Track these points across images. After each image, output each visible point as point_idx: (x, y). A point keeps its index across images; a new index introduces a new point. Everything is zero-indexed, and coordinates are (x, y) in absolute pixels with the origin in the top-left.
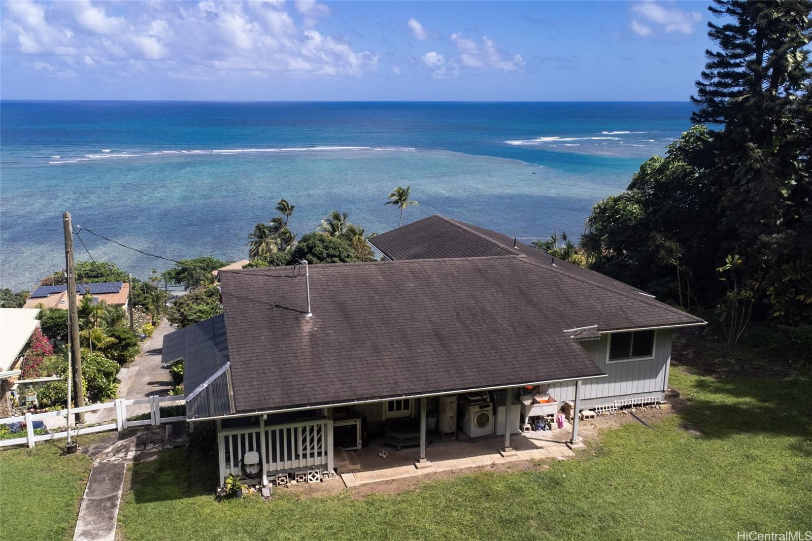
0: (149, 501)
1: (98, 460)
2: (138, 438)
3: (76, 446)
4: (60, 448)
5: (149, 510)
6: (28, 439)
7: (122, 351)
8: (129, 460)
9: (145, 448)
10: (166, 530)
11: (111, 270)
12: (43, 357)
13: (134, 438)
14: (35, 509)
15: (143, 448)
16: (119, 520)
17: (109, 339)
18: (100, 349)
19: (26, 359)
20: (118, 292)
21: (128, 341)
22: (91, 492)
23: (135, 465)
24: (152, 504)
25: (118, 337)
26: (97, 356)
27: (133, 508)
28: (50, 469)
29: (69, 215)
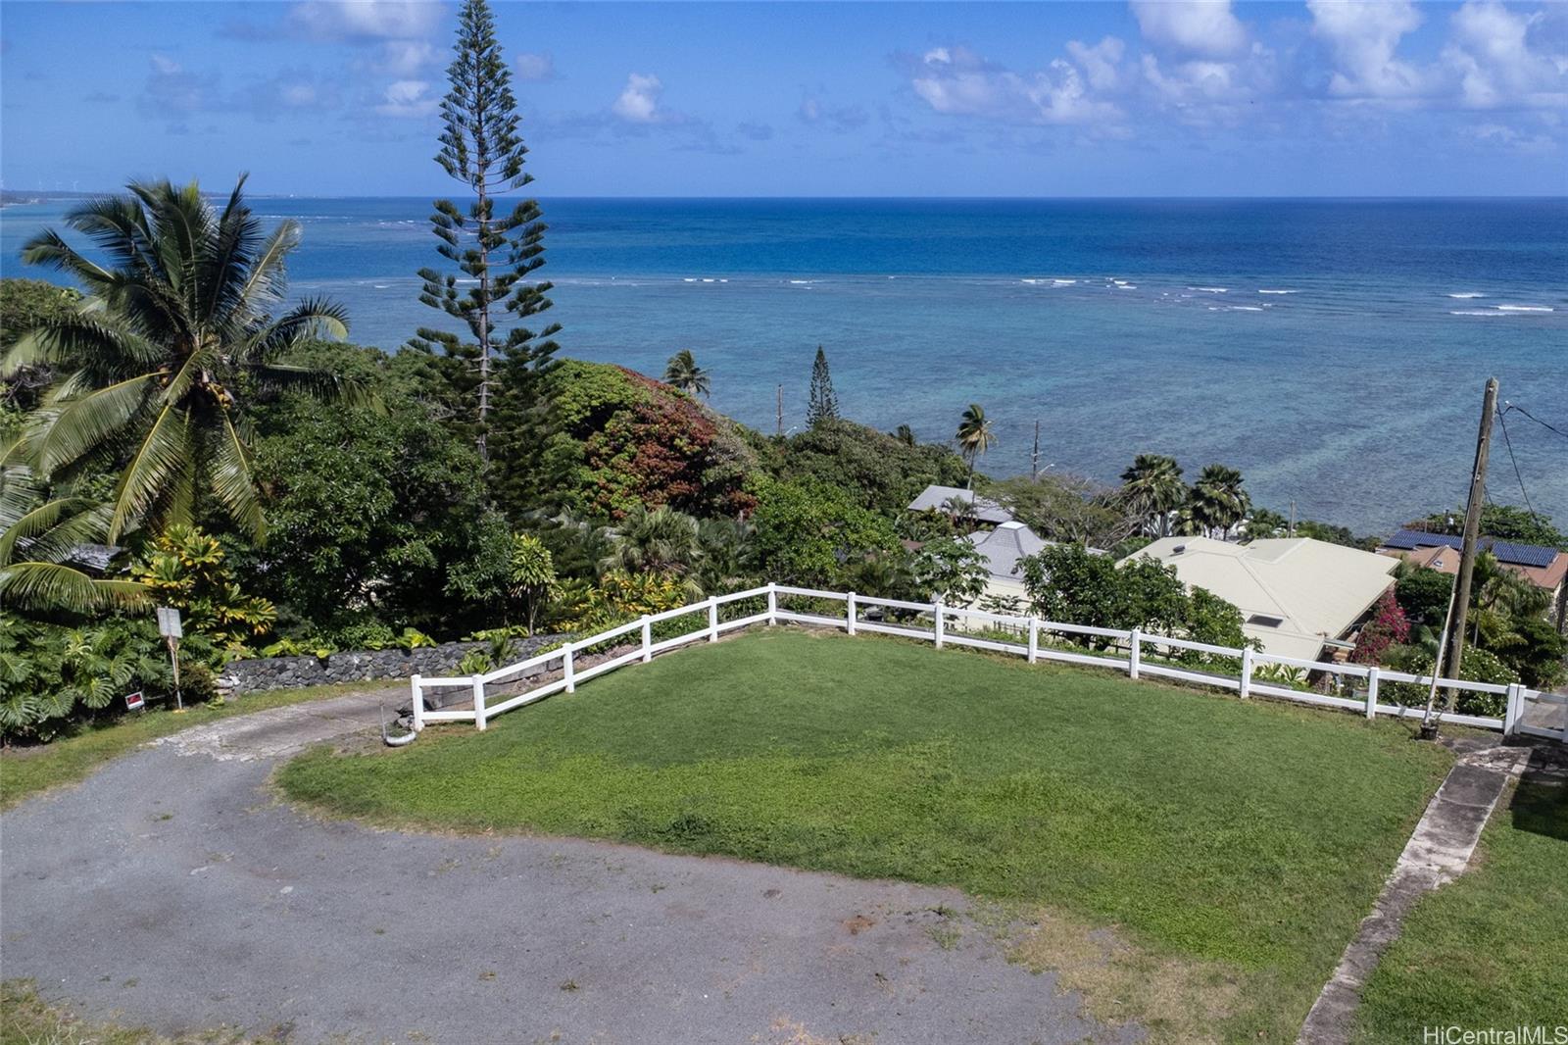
0: (1535, 831)
1: (1465, 760)
2: (1535, 751)
3: (1435, 731)
4: (1411, 730)
5: (1532, 841)
6: (1366, 706)
7: (1532, 662)
8: (1513, 774)
9: (1544, 767)
10: (1554, 874)
11: (1539, 529)
12: (1390, 640)
13: (1529, 750)
14: (1365, 785)
15: (1540, 765)
16: (1482, 838)
17: (1510, 635)
18: (1491, 649)
19: (1364, 635)
20: (1544, 567)
21: (1547, 646)
22: (1447, 791)
23: (1521, 783)
24: (1538, 837)
25: (1528, 636)
26: (1484, 655)
27: (1507, 831)
28: (1391, 749)
29: (1496, 382)
